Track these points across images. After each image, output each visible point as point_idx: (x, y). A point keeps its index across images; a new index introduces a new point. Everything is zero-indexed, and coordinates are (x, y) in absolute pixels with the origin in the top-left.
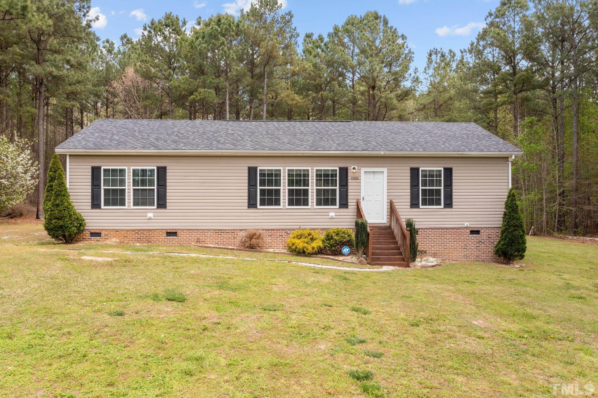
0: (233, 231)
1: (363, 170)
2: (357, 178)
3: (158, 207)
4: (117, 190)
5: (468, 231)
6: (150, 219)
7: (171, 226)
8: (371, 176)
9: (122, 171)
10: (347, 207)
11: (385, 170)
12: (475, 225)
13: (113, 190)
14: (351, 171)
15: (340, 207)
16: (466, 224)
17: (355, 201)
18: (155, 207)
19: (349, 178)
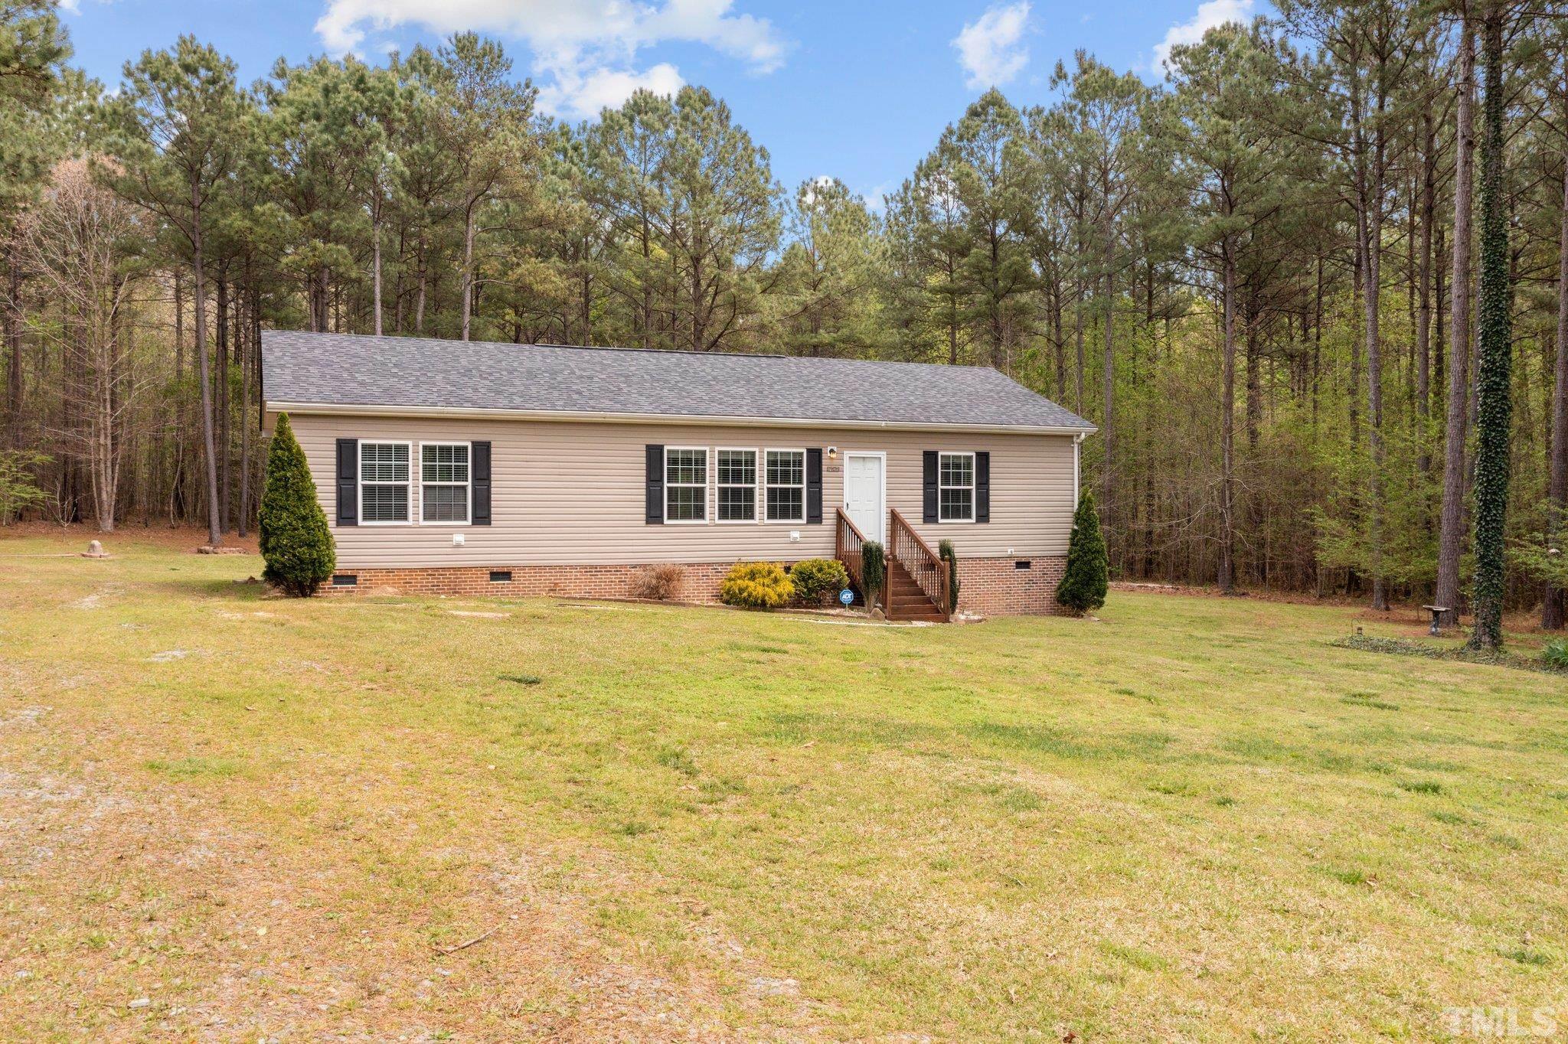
0: (618, 568)
1: (847, 454)
2: (837, 469)
3: (474, 523)
4: (389, 487)
5: (1013, 563)
6: (458, 546)
7: (500, 559)
8: (859, 465)
9: (402, 451)
10: (820, 522)
11: (883, 454)
12: (1023, 553)
13: (381, 487)
14: (826, 456)
15: (808, 522)
16: (1010, 551)
17: (834, 510)
18: (469, 522)
19: (824, 468)
